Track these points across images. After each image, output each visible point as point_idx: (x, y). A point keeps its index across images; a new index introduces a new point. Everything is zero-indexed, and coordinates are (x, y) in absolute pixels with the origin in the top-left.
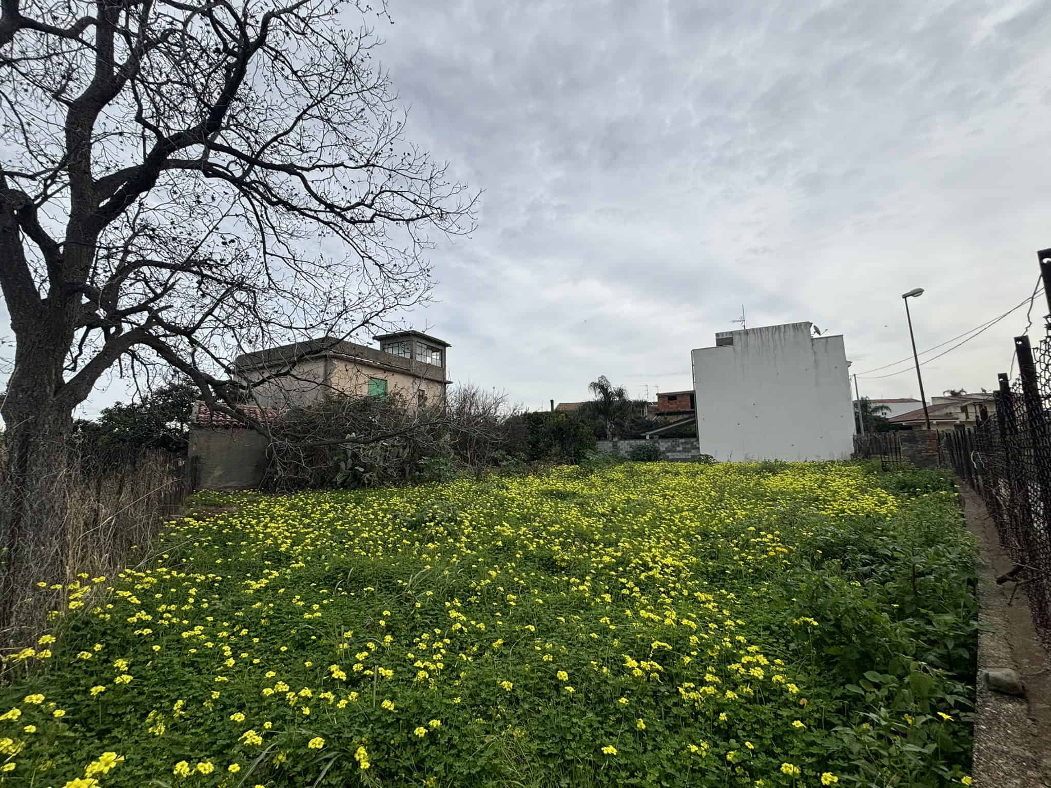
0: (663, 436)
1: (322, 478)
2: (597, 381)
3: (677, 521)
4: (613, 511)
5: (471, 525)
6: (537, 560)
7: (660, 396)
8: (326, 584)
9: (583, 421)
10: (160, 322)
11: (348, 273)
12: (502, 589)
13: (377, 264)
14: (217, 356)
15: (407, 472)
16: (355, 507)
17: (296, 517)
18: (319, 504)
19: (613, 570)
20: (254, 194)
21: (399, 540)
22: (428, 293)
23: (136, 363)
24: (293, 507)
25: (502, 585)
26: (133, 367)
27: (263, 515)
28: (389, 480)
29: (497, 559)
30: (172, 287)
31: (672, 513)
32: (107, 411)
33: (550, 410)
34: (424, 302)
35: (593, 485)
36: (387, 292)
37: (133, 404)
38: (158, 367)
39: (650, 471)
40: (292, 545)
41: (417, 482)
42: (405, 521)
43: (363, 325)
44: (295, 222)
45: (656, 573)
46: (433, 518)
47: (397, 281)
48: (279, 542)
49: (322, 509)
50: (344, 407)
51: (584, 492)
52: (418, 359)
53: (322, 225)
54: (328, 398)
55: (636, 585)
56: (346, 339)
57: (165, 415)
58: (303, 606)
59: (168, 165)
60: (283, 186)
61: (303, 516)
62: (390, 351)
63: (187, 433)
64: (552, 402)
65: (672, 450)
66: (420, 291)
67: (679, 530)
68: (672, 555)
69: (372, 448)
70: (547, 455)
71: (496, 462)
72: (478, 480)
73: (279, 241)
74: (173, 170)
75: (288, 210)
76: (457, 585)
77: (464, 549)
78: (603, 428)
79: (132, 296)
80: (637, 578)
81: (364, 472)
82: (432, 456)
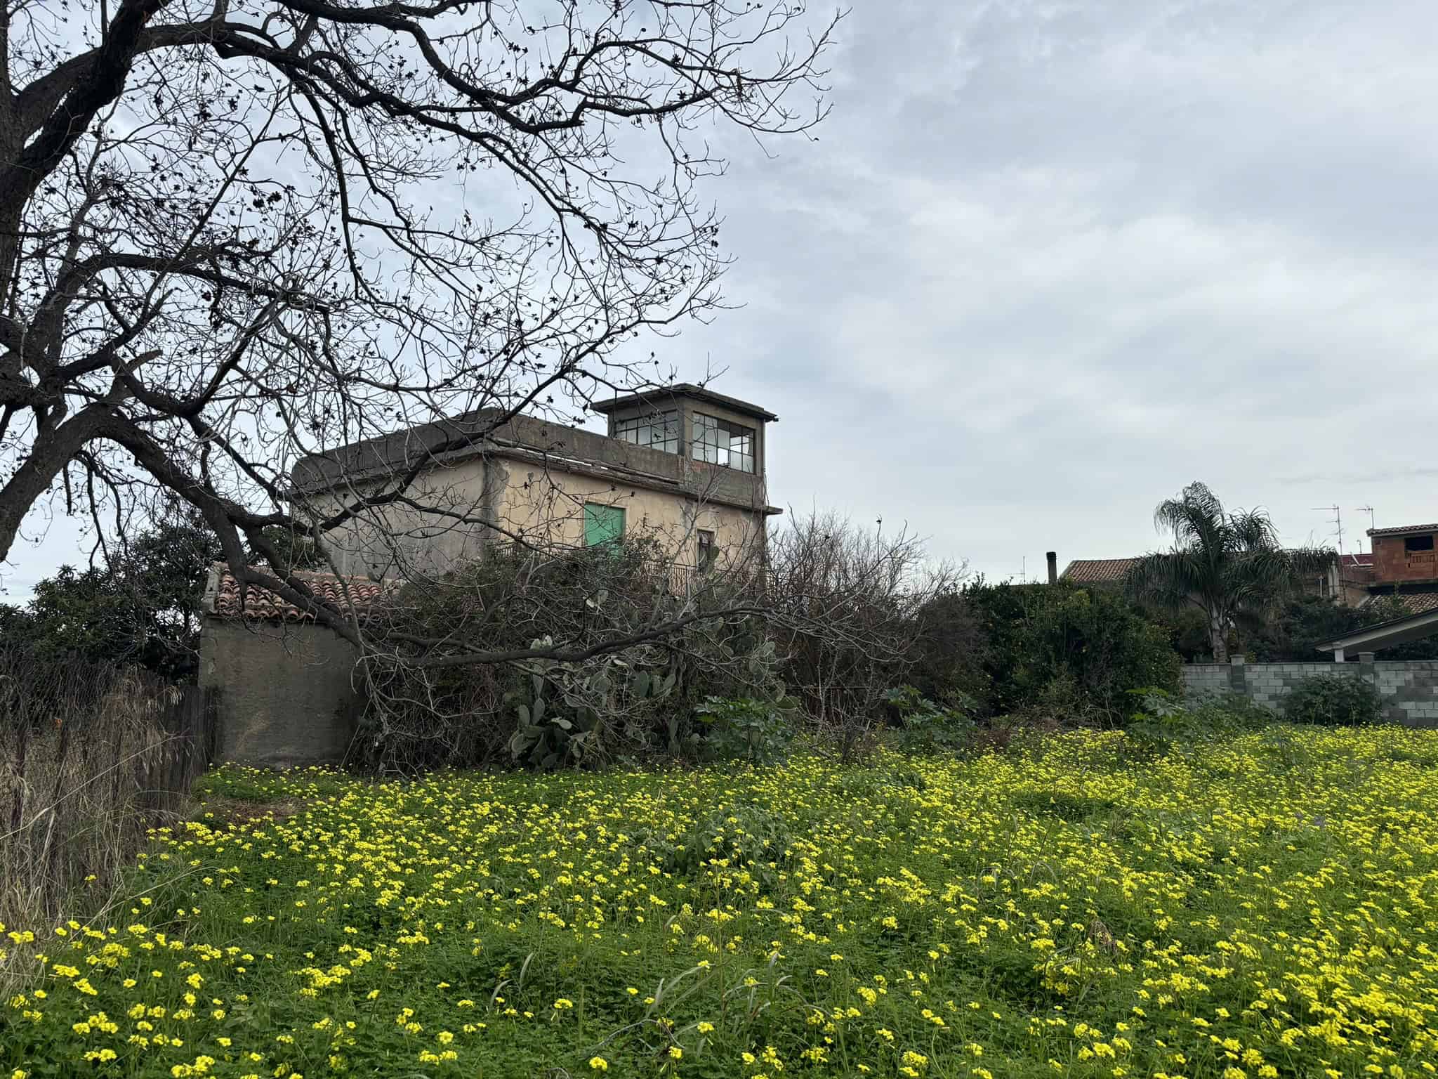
0: (1389, 653)
1: (480, 743)
2: (1180, 498)
3: (1413, 894)
4: (1217, 857)
5: (821, 871)
6: (987, 970)
7: (1378, 537)
8: (472, 988)
9: (1138, 610)
10: (137, 389)
11: (525, 253)
12: (888, 1035)
13: (589, 225)
14: (248, 460)
15: (673, 733)
16: (548, 813)
17: (416, 830)
18: (468, 802)
19: (1199, 1012)
20: (321, 84)
21: (643, 896)
22: (712, 287)
23: (97, 481)
24: (412, 807)
25: (891, 1026)
26: (90, 491)
27: (347, 822)
28: (629, 752)
29: (882, 960)
30: (156, 311)
31: (1401, 872)
32: (44, 587)
33: (1043, 579)
34: (702, 313)
35: (1166, 786)
36: (615, 292)
37: (93, 571)
38: (137, 488)
39: (1348, 751)
40: (404, 894)
41: (696, 757)
42: (660, 850)
43: (560, 375)
44: (411, 140)
45: (1330, 1032)
46: (725, 850)
47: (639, 263)
48: (377, 884)
49: (474, 815)
50: (525, 575)
51: (1138, 803)
52: (698, 455)
53: (467, 141)
54: (491, 553)
55: (1268, 1059)
56: (525, 411)
57: (153, 594)
58: (421, 1034)
59: (147, 41)
60: (381, 58)
61: (432, 829)
62: (631, 437)
63: (197, 635)
64: (1051, 557)
65: (1417, 692)
66: (692, 286)
67: (1419, 919)
68: (1385, 988)
69: (590, 671)
70: (1034, 700)
71: (894, 716)
72: (847, 760)
73: (375, 190)
74: (161, 51)
75: (392, 115)
76: (772, 1013)
77: (800, 930)
78: (1202, 630)
79: (85, 334)
80: (1274, 1041)
81: (574, 731)
82: (733, 696)
